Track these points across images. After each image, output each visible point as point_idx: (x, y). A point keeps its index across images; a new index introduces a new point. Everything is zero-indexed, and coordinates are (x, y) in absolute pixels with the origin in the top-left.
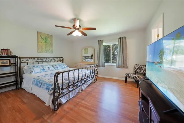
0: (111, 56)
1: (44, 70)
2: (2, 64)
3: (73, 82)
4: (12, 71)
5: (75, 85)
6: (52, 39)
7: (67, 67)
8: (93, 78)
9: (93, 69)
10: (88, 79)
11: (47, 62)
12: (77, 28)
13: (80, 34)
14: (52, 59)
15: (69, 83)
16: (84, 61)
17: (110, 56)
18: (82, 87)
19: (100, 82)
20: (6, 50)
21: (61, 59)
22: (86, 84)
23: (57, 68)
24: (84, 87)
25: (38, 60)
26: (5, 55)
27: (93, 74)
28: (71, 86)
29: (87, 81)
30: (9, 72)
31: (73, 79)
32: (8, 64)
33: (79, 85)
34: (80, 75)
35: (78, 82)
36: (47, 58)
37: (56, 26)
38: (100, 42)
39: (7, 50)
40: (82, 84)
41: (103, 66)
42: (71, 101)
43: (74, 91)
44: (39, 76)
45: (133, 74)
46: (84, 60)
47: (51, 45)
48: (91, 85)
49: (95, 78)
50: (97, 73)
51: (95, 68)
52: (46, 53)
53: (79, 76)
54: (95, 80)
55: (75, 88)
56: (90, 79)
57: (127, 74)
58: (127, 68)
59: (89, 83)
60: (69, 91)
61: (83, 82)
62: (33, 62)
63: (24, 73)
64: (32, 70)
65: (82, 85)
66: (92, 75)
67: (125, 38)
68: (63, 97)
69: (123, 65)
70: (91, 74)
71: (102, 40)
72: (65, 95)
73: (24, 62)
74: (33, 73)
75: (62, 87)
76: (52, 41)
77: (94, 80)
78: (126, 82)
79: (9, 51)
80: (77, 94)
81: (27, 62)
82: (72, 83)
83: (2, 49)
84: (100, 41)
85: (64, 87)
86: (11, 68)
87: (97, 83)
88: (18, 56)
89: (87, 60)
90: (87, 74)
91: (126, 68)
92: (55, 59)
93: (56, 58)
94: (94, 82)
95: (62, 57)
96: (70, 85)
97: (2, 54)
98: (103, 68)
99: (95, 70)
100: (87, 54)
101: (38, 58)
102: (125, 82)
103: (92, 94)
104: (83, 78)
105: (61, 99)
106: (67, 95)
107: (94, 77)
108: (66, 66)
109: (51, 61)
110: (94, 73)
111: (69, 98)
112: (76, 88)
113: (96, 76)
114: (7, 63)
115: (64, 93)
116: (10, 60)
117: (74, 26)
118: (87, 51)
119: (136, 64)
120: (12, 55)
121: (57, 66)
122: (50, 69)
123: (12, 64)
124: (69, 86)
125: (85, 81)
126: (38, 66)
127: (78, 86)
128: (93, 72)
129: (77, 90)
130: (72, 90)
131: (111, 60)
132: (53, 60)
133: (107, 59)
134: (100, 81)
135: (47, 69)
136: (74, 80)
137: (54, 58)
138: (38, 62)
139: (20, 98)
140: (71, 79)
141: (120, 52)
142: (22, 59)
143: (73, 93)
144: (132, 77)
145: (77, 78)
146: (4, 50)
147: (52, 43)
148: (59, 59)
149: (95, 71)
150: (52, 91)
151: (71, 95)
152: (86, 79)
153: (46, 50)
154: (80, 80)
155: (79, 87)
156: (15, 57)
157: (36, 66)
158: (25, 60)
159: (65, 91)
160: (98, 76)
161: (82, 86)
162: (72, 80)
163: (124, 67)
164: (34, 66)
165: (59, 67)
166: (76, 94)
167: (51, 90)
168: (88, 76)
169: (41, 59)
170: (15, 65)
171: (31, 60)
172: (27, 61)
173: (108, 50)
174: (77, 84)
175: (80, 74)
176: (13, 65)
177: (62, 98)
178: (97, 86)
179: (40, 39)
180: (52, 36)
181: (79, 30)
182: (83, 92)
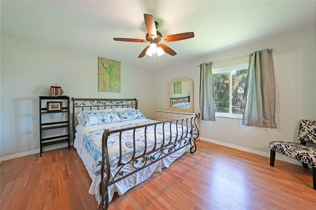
0: (231, 97)
1: (103, 120)
2: (52, 108)
3: (144, 150)
4: (64, 120)
5: (149, 156)
6: (120, 68)
7: (142, 116)
8: (188, 144)
9: (189, 124)
10: (178, 145)
11: (111, 106)
12: (153, 38)
13: (161, 52)
14: (119, 102)
15: (134, 152)
16: (175, 107)
17: (228, 98)
18: (163, 162)
19: (204, 154)
20: (55, 87)
21: (134, 102)
22: (172, 155)
23: (126, 118)
24: (169, 162)
25: (98, 103)
26: (55, 96)
27: (189, 136)
28: (140, 160)
29: (176, 150)
30: (60, 121)
31: (143, 144)
32: (59, 109)
33: (156, 157)
34: (160, 137)
35: (154, 150)
36: (111, 100)
37: (115, 39)
38: (205, 67)
39: (57, 87)
40: (163, 155)
41: (212, 118)
42: (137, 190)
43: (145, 170)
44: (92, 131)
45: (296, 145)
46: (174, 105)
47: (118, 77)
48: (183, 157)
49: (193, 144)
50: (198, 134)
51: (193, 123)
52: (111, 91)
53: (157, 139)
54: (194, 149)
55: (148, 163)
56: (182, 144)
57: (275, 144)
58: (274, 126)
59: (178, 154)
60: (134, 170)
61: (166, 151)
62: (91, 107)
63: (78, 124)
64: (87, 120)
65: (164, 157)
66: (186, 137)
67: (270, 52)
68: (122, 181)
69: (262, 119)
70: (184, 135)
71: (208, 62)
72: (127, 176)
73: (78, 107)
74: (87, 125)
75: (120, 161)
76: (120, 71)
77: (191, 148)
78: (272, 164)
79: (59, 89)
80: (152, 177)
81: (83, 107)
82: (142, 154)
83: (51, 87)
84: (205, 65)
85: (123, 162)
86: (63, 115)
87: (196, 156)
88: (70, 98)
89: (179, 104)
90: (175, 135)
91: (272, 127)
92: (124, 103)
93: (126, 100)
94: (191, 152)
95: (135, 99)
96: (136, 156)
97: (51, 94)
98: (211, 122)
99: (192, 126)
100: (181, 93)
101: (98, 100)
102: (269, 162)
103: (183, 182)
104: (166, 142)
105: (116, 184)
106: (131, 176)
107: (190, 141)
108: (140, 114)
109: (117, 106)
110: (191, 133)
111: (135, 182)
112: (150, 164)
113: (195, 139)
114: (58, 107)
115: (123, 172)
116: (61, 103)
117: (148, 35)
118: (181, 87)
119: (304, 119)
120: (63, 95)
121: (126, 115)
122: (114, 120)
123: (63, 108)
124: (134, 159)
125: (171, 149)
126: (95, 114)
127: (154, 159)
128: (189, 131)
129: (153, 168)
130: (141, 166)
131: (231, 106)
132: (120, 104)
133: (220, 104)
134: (203, 152)
135: (109, 120)
136: (146, 148)
137: (123, 100)
138: (98, 106)
139: (66, 166)
140: (140, 144)
141: (254, 87)
142: (75, 102)
143: (144, 174)
144: (294, 154)
145: (152, 142)
146: (53, 87)
147: (120, 75)
148: (130, 102)
149: (194, 129)
150: (99, 167)
151: (140, 178)
152: (172, 146)
153: (110, 87)
154: (158, 146)
155: (158, 162)
156: (66, 98)
157: (92, 114)
158: (79, 103)
159: (126, 169)
160: (201, 138)
161: (164, 160)
162: (141, 147)
163: (265, 125)
164: (90, 113)
165: (128, 116)
166: (149, 175)
167: (98, 165)
168: (178, 139)
169: (102, 101)
170: (67, 110)
171: (88, 103)
172: (82, 105)
173: (225, 86)
174: (152, 155)
175: (160, 133)
176: (64, 110)
177: (118, 182)
178: (197, 162)
179: (102, 69)
180: (120, 62)
181: (159, 43)
182: (165, 173)
